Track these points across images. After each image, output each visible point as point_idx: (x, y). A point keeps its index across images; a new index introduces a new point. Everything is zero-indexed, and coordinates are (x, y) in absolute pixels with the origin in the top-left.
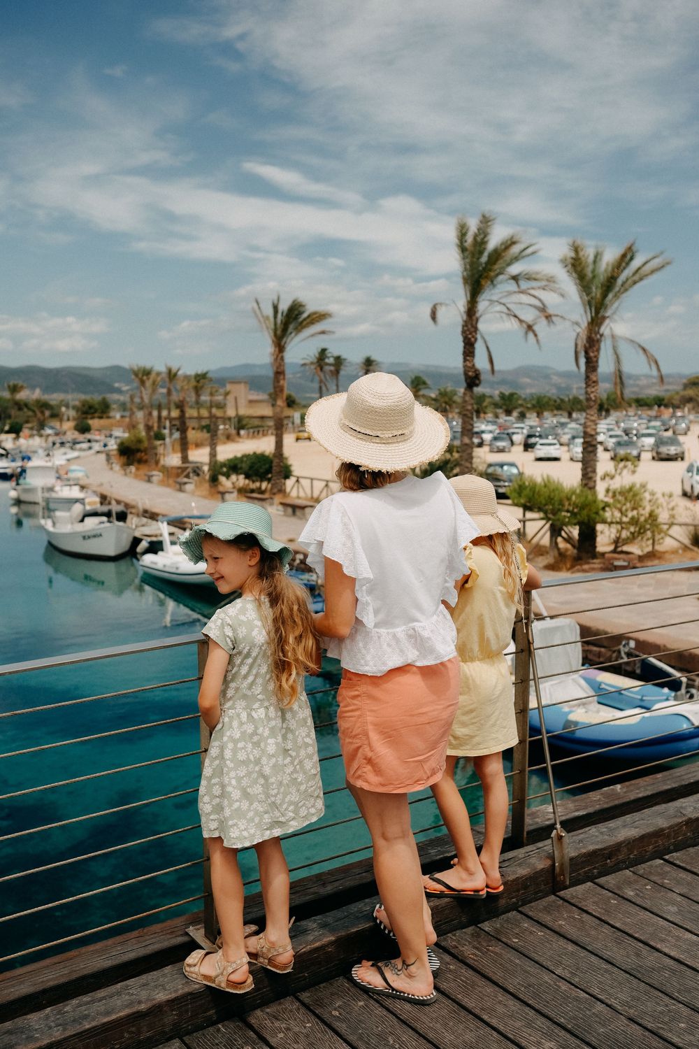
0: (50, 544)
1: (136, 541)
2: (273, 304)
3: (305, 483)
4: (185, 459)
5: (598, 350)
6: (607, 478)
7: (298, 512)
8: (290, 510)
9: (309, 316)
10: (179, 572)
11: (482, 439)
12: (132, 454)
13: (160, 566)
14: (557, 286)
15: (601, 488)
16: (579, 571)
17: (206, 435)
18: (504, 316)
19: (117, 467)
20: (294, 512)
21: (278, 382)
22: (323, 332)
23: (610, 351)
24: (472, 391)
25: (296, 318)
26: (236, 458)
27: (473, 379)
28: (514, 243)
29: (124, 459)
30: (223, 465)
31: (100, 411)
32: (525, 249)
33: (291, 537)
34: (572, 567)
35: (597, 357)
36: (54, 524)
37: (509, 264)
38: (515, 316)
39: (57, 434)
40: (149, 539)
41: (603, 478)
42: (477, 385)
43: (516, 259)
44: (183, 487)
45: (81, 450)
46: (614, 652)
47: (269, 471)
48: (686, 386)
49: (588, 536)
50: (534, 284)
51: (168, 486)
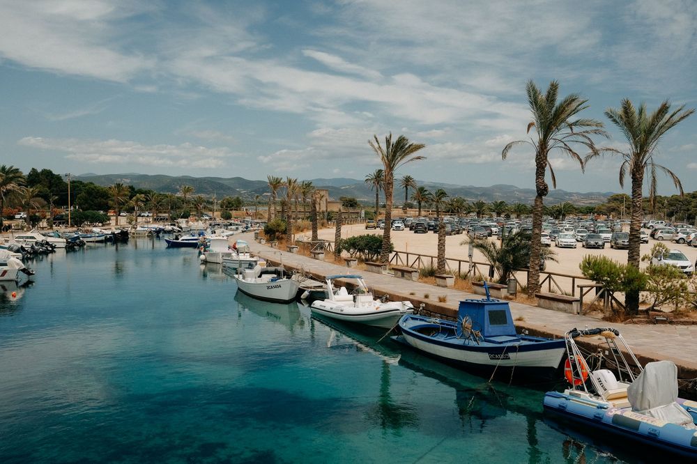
0: (239, 289)
1: (301, 291)
2: (386, 138)
3: (403, 256)
4: (315, 237)
5: (642, 174)
6: (646, 260)
7: (406, 275)
8: (400, 274)
9: (410, 146)
10: (342, 313)
11: (491, 231)
12: (273, 234)
13: (328, 308)
14: (603, 130)
15: (643, 266)
16: (630, 323)
17: (308, 223)
18: (563, 149)
19: (263, 242)
20: (403, 276)
21: (389, 189)
22: (419, 158)
23: (650, 174)
24: (541, 198)
25: (402, 147)
26: (354, 238)
27: (542, 191)
28: (573, 100)
29: (268, 236)
30: (346, 242)
31: (235, 205)
32: (579, 105)
33: (412, 292)
34: (625, 320)
35: (641, 178)
36: (244, 278)
37: (569, 115)
38: (570, 150)
39: (211, 219)
40: (310, 290)
41: (643, 260)
42: (545, 195)
43: (575, 111)
44: (316, 256)
45: (231, 230)
46: (690, 382)
47: (380, 246)
48: (609, 201)
49: (632, 299)
50: (588, 128)
51: (304, 255)
